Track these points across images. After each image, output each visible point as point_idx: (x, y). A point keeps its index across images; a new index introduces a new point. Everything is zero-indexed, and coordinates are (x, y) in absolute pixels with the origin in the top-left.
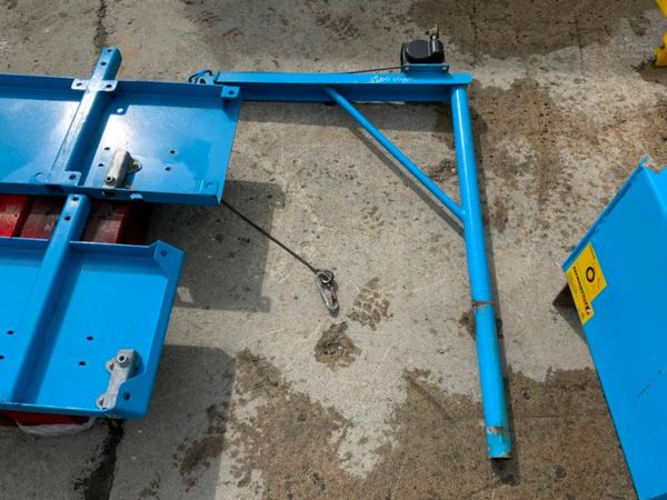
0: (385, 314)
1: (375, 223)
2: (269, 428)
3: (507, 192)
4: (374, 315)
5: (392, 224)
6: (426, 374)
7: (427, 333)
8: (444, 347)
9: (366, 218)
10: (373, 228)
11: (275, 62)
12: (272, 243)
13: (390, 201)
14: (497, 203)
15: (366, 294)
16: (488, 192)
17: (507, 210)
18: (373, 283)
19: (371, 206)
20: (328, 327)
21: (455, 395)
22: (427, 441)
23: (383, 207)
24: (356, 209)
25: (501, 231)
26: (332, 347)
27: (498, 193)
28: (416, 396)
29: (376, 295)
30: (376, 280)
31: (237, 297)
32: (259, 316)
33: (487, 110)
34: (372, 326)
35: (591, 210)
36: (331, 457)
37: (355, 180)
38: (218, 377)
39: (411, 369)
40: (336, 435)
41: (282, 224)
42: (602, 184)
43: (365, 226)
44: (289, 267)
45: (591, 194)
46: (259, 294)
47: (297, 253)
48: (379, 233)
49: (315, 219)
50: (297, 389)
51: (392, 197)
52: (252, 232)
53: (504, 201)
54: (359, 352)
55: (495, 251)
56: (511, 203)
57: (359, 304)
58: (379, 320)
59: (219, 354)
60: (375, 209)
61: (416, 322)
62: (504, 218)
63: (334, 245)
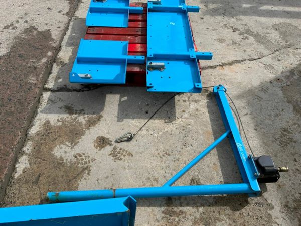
0: (115, 159)
1: (161, 155)
2: (74, 125)
3: (190, 218)
4: (115, 155)
5: (162, 161)
6: (89, 174)
7: (107, 174)
8: (100, 181)
9: (163, 151)
10: (158, 154)
12: (147, 120)
13: (175, 161)
14: (182, 212)
15: (125, 152)
16: (188, 208)
17: (178, 217)
18: (130, 154)
19: (170, 153)
20: (110, 139)
21: (78, 185)
22: (62, 173)
23: (170, 158)
24: (167, 148)
25: (163, 212)
26: (102, 142)
27: (188, 213)
28: (80, 170)
29: (124, 156)
30: (132, 155)
31: (124, 112)
32: (116, 119)
33: (250, 213)
34: (111, 154)
36: (62, 143)
37: (183, 147)
38: (94, 111)
39: (91, 168)
40: (69, 144)
41: (156, 123)
43: (159, 151)
44: (137, 126)
46: (125, 118)
47: (143, 128)
48: (156, 156)
49: (160, 133)
50: (87, 131)
51: (177, 162)
52: (152, 114)
53: (183, 216)
54: (100, 150)
55: (151, 208)
56: (183, 220)
57: (121, 149)
58: (113, 157)
59: (102, 109)
60: (169, 155)
61: (112, 170)
62: (172, 215)
63: (148, 140)
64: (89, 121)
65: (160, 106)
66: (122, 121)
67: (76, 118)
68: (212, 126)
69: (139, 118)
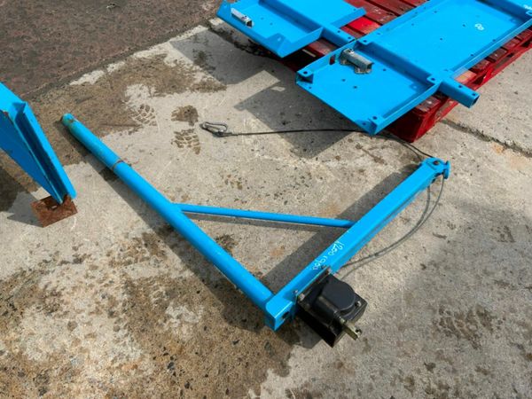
0: (176, 141)
1: (231, 179)
2: (184, 77)
3: (162, 269)
4: (180, 138)
5: (221, 187)
6: (130, 133)
7: (145, 148)
8: (130, 148)
9: (240, 179)
10: (229, 176)
11: (444, 237)
12: (272, 131)
13: (237, 200)
14: (163, 254)
15: (196, 143)
16: (177, 257)
17: (152, 254)
18: (198, 151)
19: (245, 188)
20: (199, 119)
21: (108, 134)
22: (109, 112)
23: (237, 192)
24: (250, 179)
25: (144, 234)
26: (189, 114)
27: (168, 262)
28: (129, 122)
29: (190, 146)
30: (197, 153)
31: (255, 102)
32: (237, 103)
33: (241, 343)
34: (177, 133)
35: (81, 306)
36: (148, 85)
37: (272, 195)
38: (225, 77)
39: (140, 130)
40: (153, 90)
41: (281, 143)
42: (83, 344)
43: (235, 174)
44: (248, 127)
45: (89, 323)
46: (248, 109)
47: (253, 136)
48: (223, 177)
49: (266, 157)
50: (187, 93)
51: (239, 203)
52: (287, 128)
53: (159, 259)
54: (173, 120)
55: (139, 218)
56: (152, 262)
57: (194, 137)
58: (177, 137)
59: (235, 82)
60: (240, 188)
61: (156, 149)
62: (149, 246)
63: (240, 153)
64: (204, 84)
65: (314, 128)
66: (241, 110)
67: (196, 71)
68: (353, 206)
69: (265, 123)
